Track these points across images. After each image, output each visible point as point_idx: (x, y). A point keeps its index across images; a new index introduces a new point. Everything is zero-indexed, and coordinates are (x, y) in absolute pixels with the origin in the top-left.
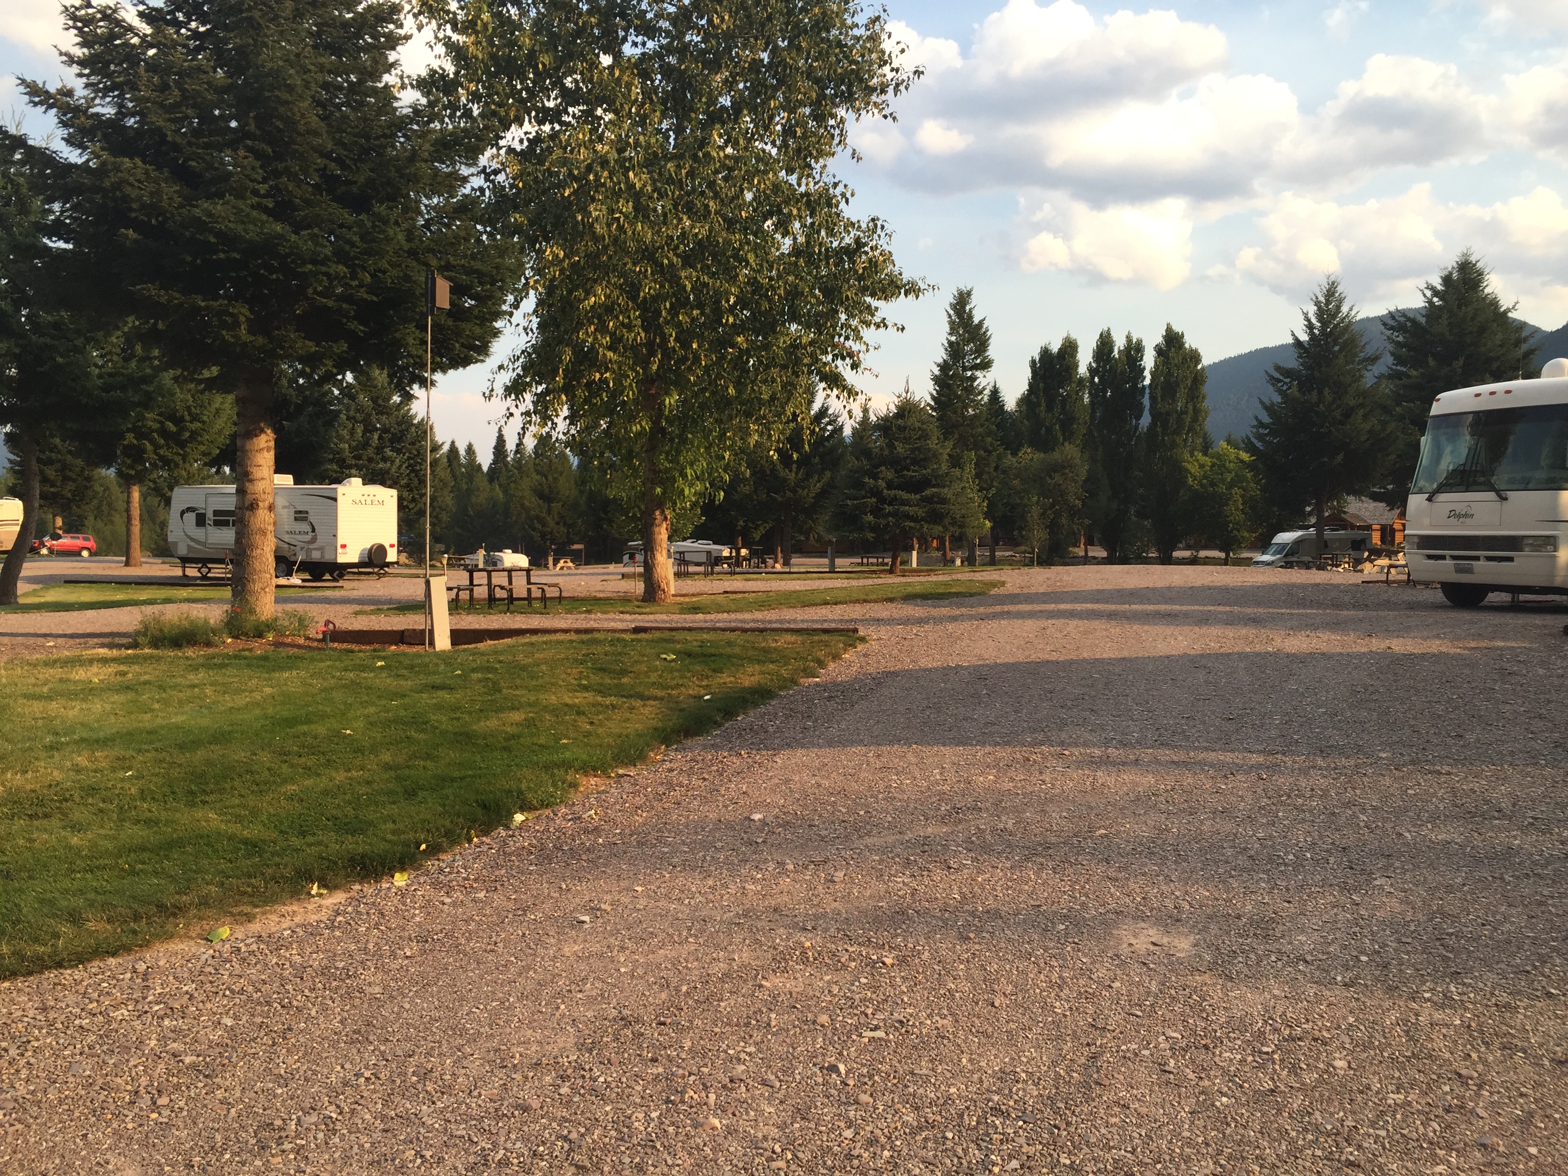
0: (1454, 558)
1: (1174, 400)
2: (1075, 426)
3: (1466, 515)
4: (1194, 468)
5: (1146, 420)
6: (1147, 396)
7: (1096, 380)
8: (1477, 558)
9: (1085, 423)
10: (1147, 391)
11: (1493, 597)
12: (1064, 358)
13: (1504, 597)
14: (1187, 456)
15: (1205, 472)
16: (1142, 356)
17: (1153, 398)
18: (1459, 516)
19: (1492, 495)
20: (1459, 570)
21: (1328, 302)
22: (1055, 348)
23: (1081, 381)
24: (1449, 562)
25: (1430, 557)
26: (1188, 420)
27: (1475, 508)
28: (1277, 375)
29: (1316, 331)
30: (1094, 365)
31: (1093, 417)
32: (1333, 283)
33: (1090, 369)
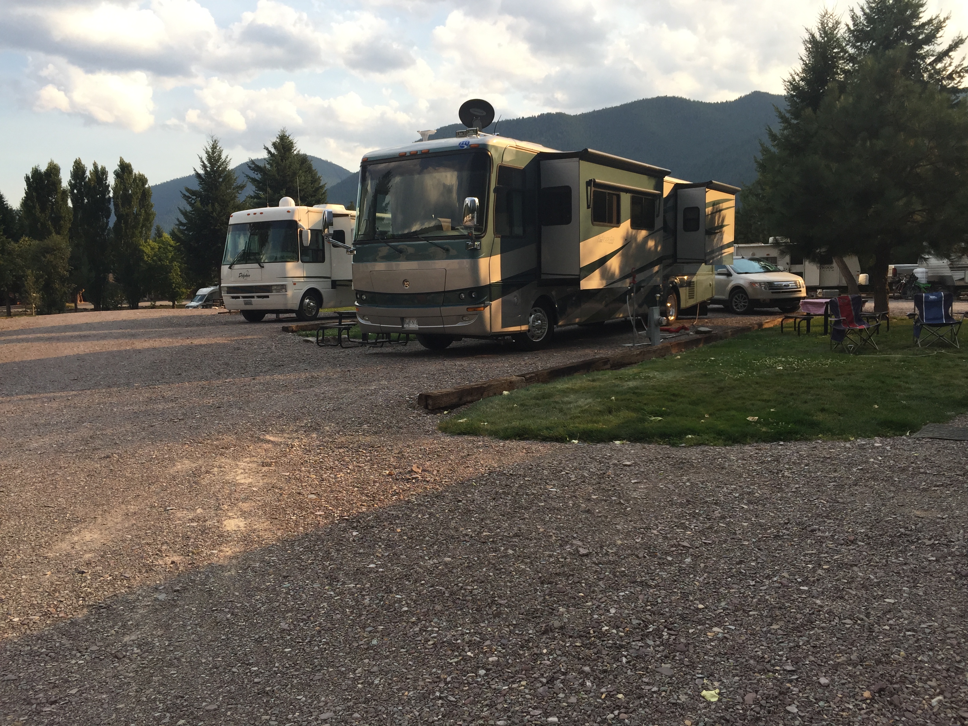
0: (244, 297)
1: (131, 207)
2: (62, 222)
3: (247, 276)
4: (147, 250)
5: (113, 219)
6: (112, 203)
7: (75, 191)
8: (253, 297)
9: (70, 220)
10: (112, 200)
11: (268, 316)
12: (51, 176)
13: (273, 316)
14: (142, 242)
15: (155, 252)
16: (106, 177)
17: (116, 205)
18: (243, 276)
19: (256, 265)
20: (246, 303)
21: (213, 152)
22: (43, 168)
23: (64, 192)
24: (241, 300)
25: (233, 297)
26: (142, 218)
27: (251, 272)
28: (187, 194)
29: (208, 169)
30: (73, 182)
31: (75, 216)
32: (215, 141)
33: (70, 184)
